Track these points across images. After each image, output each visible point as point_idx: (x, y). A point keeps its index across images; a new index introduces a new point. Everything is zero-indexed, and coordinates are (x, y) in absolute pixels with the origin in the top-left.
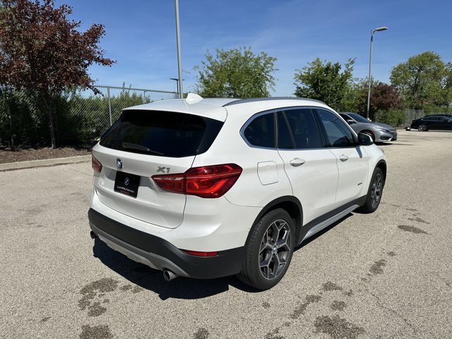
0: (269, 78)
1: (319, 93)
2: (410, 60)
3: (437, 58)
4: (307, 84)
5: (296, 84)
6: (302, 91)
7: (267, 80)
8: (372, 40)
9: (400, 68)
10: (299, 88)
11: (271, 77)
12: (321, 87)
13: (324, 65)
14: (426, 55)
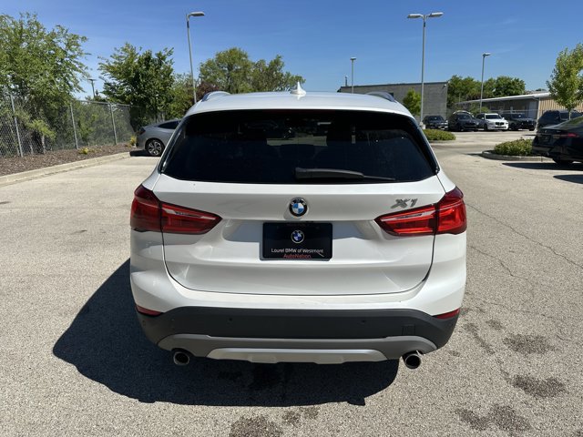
0: (77, 66)
1: (143, 92)
2: (219, 55)
3: (245, 56)
4: (118, 79)
5: (103, 79)
6: (113, 88)
7: (75, 69)
8: (188, 26)
9: (209, 63)
10: (109, 84)
11: (81, 66)
12: (145, 84)
13: (141, 53)
14: (233, 51)
